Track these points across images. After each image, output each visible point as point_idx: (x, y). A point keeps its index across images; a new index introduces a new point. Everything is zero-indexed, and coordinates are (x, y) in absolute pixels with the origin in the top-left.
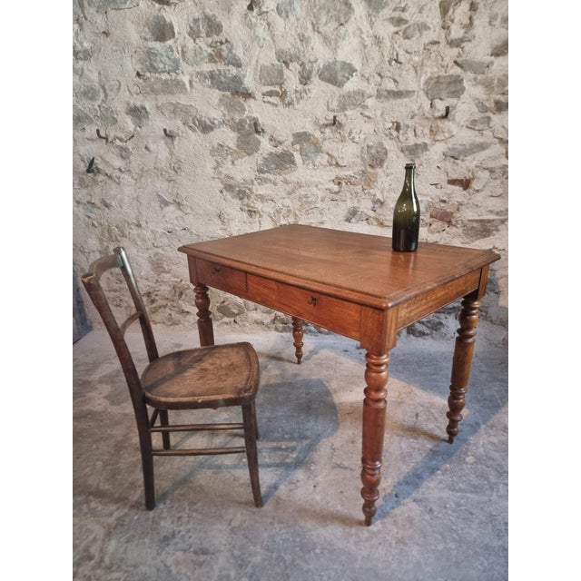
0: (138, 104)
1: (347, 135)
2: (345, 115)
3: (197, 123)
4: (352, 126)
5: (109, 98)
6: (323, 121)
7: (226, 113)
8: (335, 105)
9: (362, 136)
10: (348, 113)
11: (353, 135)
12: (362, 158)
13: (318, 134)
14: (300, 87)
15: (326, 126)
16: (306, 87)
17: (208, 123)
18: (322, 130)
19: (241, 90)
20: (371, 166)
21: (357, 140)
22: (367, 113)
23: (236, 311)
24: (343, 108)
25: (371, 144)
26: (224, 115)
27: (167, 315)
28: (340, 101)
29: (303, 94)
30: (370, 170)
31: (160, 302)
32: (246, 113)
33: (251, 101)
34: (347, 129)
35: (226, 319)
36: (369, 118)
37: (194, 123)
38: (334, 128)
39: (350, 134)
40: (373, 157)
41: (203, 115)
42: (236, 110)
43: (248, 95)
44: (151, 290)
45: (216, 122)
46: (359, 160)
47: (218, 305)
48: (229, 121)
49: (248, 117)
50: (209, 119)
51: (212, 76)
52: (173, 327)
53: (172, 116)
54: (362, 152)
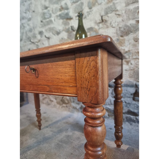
0: (41, 30)
1: (109, 25)
2: (108, 16)
4: (111, 20)
5: (35, 30)
6: (98, 21)
7: (64, 26)
8: (103, 13)
9: (116, 24)
10: (109, 15)
11: (112, 24)
12: (117, 33)
13: (96, 27)
14: (89, 10)
15: (100, 23)
16: (91, 10)
18: (98, 25)
19: (69, 17)
20: (122, 36)
21: (114, 26)
22: (117, 13)
23: (67, 102)
24: (107, 13)
25: (121, 26)
28: (105, 11)
29: (90, 13)
30: (121, 38)
32: (70, 25)
33: (72, 21)
34: (109, 22)
35: (64, 105)
36: (119, 15)
37: (55, 33)
38: (103, 23)
39: (111, 24)
40: (122, 32)
42: (67, 25)
43: (71, 19)
45: (61, 31)
46: (115, 35)
47: (61, 99)
48: (65, 29)
50: (59, 30)
51: (60, 15)
53: (49, 31)
54: (117, 31)
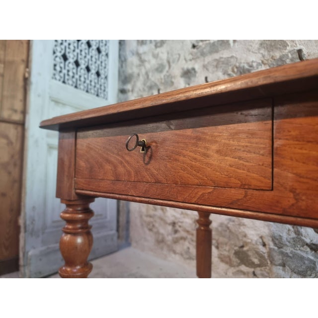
0: (190, 67)
3: (236, 70)
5: (172, 68)
7: (266, 53)
17: (246, 67)
23: (256, 261)
26: (263, 56)
27: (185, 247)
31: (182, 234)
32: (288, 48)
35: (243, 268)
37: (233, 71)
41: (243, 61)
42: (277, 48)
44: (176, 221)
45: (255, 64)
47: (236, 248)
48: (267, 60)
49: (290, 52)
50: (248, 63)
52: (188, 261)
53: (215, 69)
